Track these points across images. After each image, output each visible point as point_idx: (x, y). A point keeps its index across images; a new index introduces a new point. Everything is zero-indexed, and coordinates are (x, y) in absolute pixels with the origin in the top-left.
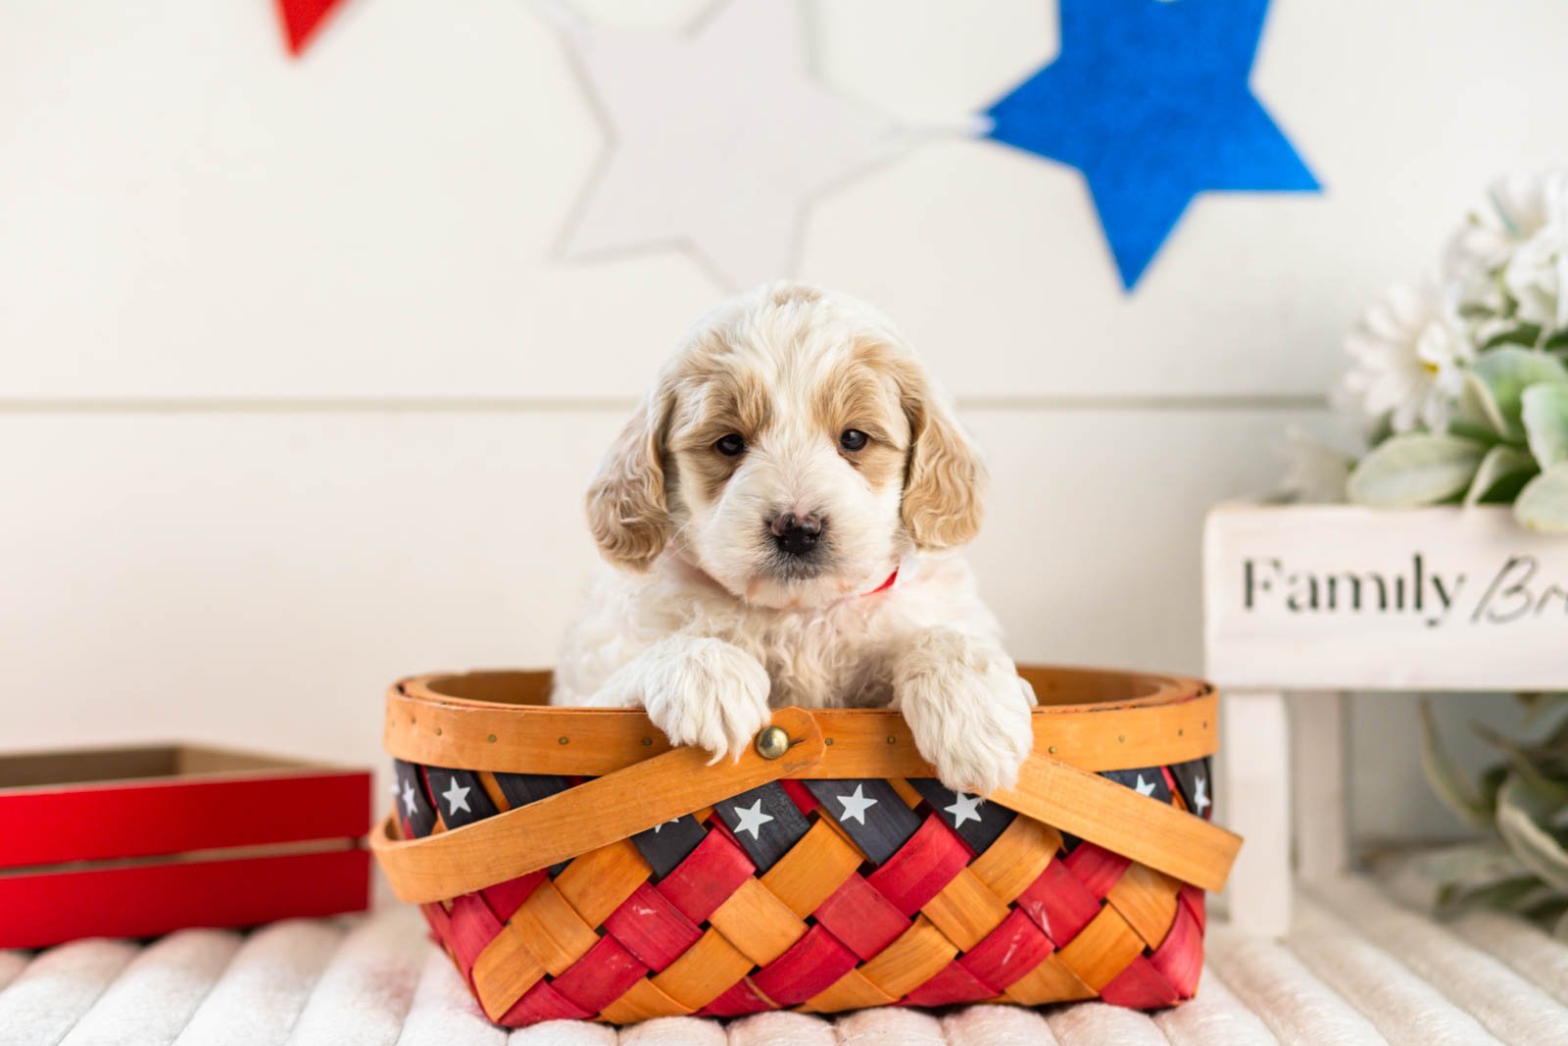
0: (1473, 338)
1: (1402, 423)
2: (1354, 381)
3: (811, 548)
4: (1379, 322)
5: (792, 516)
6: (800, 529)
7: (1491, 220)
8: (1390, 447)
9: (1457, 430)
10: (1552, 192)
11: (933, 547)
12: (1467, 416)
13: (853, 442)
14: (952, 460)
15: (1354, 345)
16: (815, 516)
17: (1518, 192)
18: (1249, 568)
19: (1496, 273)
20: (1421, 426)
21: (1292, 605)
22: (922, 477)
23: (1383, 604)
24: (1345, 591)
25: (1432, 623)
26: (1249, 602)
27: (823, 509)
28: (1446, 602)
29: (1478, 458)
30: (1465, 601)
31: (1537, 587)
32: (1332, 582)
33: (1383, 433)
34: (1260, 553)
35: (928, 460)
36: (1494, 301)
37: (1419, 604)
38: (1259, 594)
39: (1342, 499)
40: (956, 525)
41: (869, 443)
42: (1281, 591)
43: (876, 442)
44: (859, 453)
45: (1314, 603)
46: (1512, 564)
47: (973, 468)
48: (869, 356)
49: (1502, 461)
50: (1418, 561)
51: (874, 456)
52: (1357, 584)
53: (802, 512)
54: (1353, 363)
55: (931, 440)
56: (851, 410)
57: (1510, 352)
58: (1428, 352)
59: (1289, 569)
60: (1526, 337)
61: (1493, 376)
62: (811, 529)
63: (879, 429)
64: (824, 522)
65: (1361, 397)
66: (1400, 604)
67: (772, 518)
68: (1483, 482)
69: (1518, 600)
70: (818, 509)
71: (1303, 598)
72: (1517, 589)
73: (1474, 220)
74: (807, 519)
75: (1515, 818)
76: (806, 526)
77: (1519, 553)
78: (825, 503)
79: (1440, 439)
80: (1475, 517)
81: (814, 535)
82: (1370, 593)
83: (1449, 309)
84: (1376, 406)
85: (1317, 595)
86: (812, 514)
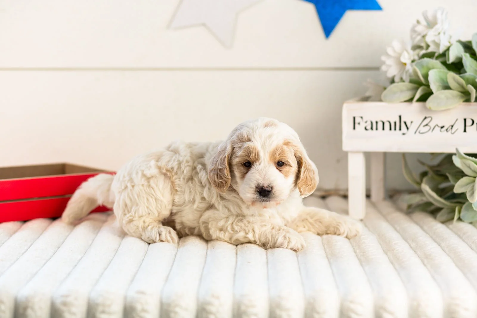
0: (418, 55)
1: (397, 79)
2: (384, 68)
4: (390, 51)
5: (263, 186)
7: (424, 23)
8: (393, 85)
9: (411, 82)
10: (439, 15)
12: (414, 78)
15: (383, 58)
16: (270, 186)
17: (430, 16)
18: (354, 118)
19: (424, 37)
20: (402, 80)
21: (366, 129)
23: (391, 129)
24: (380, 125)
25: (404, 134)
26: (354, 128)
28: (408, 128)
29: (417, 89)
30: (413, 128)
31: (432, 125)
32: (377, 123)
33: (393, 81)
34: (357, 115)
36: (423, 44)
37: (400, 129)
38: (357, 125)
39: (381, 100)
41: (285, 165)
42: (363, 125)
44: (282, 167)
45: (372, 129)
46: (425, 118)
49: (423, 90)
50: (400, 117)
52: (383, 123)
53: (266, 185)
54: (384, 63)
56: (280, 157)
57: (426, 60)
58: (403, 60)
59: (365, 119)
60: (431, 55)
61: (421, 66)
65: (386, 72)
66: (395, 129)
67: (258, 186)
68: (418, 96)
69: (427, 128)
70: (270, 184)
71: (369, 127)
72: (427, 125)
73: (418, 22)
74: (267, 187)
75: (426, 187)
77: (427, 116)
78: (272, 183)
79: (407, 84)
80: (416, 105)
82: (387, 126)
83: (409, 48)
84: (390, 75)
85: (373, 126)
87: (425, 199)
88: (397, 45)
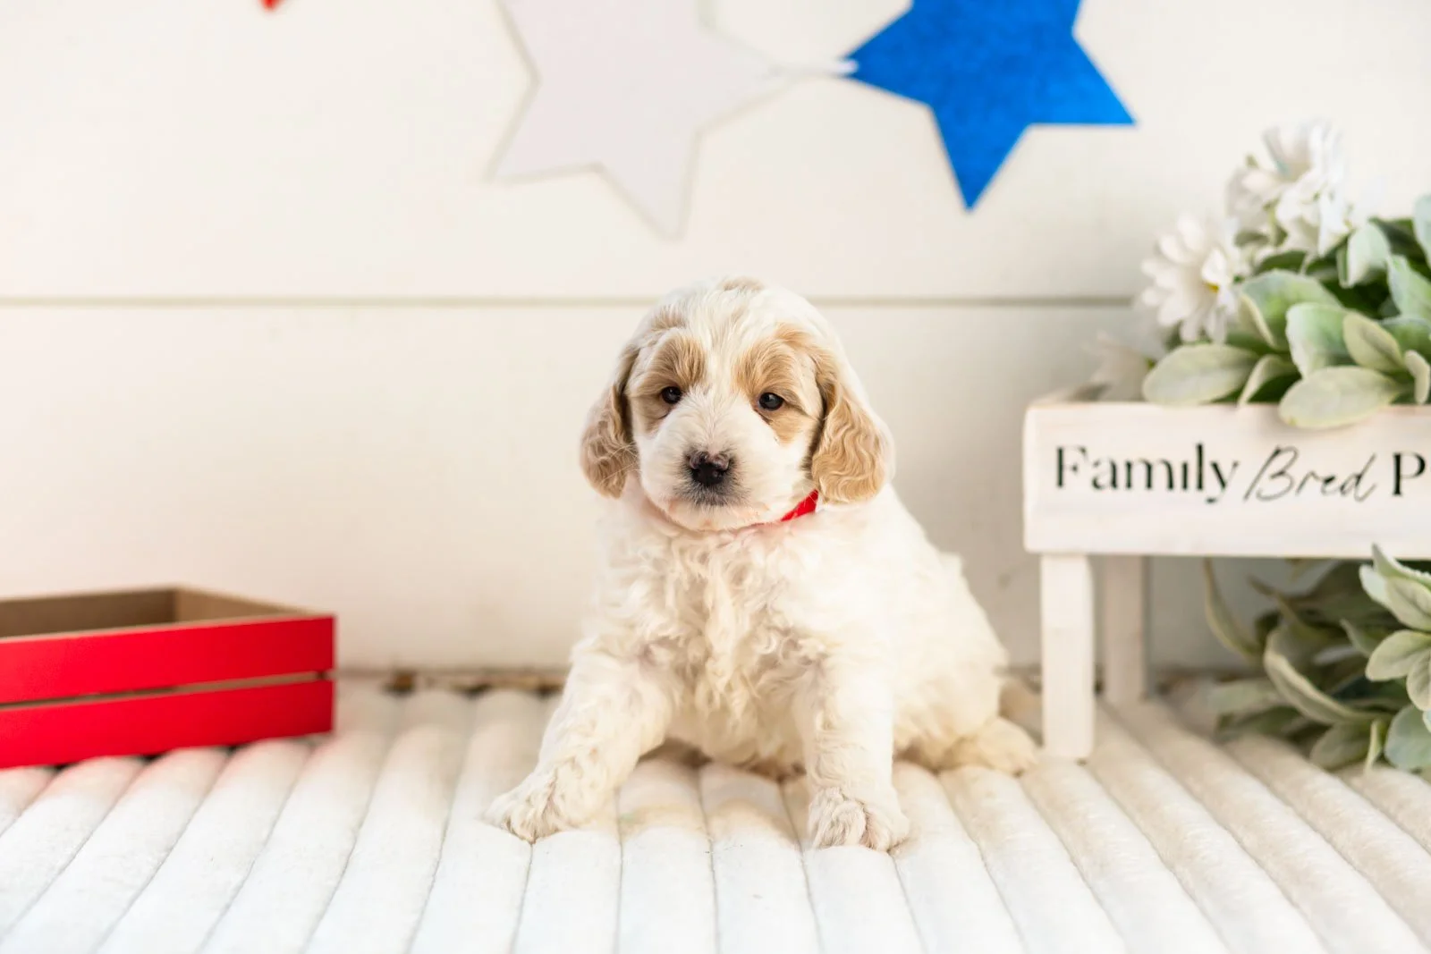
0: (1251, 261)
1: (1188, 333)
2: (1149, 298)
3: (719, 481)
4: (1169, 247)
5: (706, 453)
6: (711, 465)
7: (1267, 163)
8: (1179, 352)
9: (1232, 341)
10: (1315, 142)
11: (836, 502)
12: (1242, 329)
13: (770, 403)
14: (859, 433)
15: (1149, 267)
16: (725, 456)
17: (1288, 141)
18: (1060, 452)
19: (1270, 207)
20: (1204, 337)
21: (1096, 485)
22: (829, 446)
23: (1171, 485)
24: (1139, 474)
25: (1211, 501)
26: (1060, 483)
27: (731, 452)
28: (1223, 484)
29: (1250, 364)
30: (1238, 483)
31: (1297, 472)
32: (1129, 466)
33: (1174, 340)
34: (1070, 442)
35: (836, 431)
36: (1266, 229)
37: (1200, 486)
38: (1067, 474)
39: (1139, 398)
40: (858, 485)
41: (783, 405)
42: (1087, 473)
43: (790, 406)
44: (774, 412)
45: (1114, 483)
46: (1277, 452)
47: (877, 442)
48: (792, 339)
49: (1269, 367)
50: (1200, 449)
51: (786, 416)
52: (1149, 468)
53: (714, 452)
54: (1149, 282)
55: (840, 415)
56: (769, 378)
57: (1277, 275)
58: (1210, 275)
59: (1093, 455)
60: (1291, 262)
61: (1264, 296)
62: (719, 466)
63: (792, 395)
64: (732, 462)
65: (1155, 311)
66: (1185, 486)
67: (690, 453)
68: (1253, 386)
69: (1282, 483)
70: (728, 450)
71: (1105, 479)
72: (1281, 473)
73: (1251, 162)
74: (717, 458)
75: (1278, 663)
76: (715, 462)
77: (1283, 444)
78: (733, 447)
79: (1219, 351)
80: (1247, 412)
81: (722, 472)
82: (1160, 475)
83: (1228, 238)
84: (1167, 319)
85: (1119, 475)
86: (722, 454)
87: (1272, 698)
88: (1191, 230)
